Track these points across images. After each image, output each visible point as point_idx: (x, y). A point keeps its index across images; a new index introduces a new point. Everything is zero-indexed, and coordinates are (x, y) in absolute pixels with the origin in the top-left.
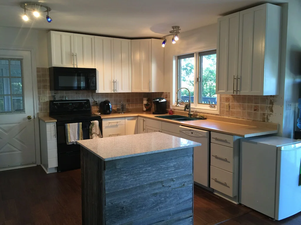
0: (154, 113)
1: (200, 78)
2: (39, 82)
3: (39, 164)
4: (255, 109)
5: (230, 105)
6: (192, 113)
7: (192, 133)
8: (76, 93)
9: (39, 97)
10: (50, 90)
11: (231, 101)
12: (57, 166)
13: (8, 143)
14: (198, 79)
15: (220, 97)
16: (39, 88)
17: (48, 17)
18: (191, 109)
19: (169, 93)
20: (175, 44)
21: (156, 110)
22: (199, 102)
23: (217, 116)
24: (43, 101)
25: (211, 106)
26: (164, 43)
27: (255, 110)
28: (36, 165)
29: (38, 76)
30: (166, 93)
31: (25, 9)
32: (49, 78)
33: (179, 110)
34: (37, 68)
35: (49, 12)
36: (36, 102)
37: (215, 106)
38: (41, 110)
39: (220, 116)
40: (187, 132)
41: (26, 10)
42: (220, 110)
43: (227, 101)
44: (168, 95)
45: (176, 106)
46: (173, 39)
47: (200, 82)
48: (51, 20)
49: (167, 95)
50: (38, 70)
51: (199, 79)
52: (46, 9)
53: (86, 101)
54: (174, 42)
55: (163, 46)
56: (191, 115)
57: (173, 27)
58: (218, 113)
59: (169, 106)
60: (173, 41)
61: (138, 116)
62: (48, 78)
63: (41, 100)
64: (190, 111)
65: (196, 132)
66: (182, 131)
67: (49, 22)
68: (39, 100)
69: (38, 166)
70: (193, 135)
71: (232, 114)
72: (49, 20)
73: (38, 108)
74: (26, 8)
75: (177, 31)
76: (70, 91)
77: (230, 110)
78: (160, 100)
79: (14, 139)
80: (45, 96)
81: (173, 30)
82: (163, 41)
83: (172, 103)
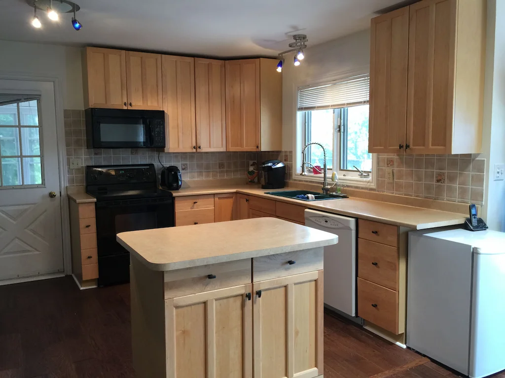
0: (264, 187)
1: (344, 125)
2: (68, 134)
3: (70, 273)
4: (439, 178)
5: (395, 171)
6: (329, 187)
7: (326, 222)
8: (132, 153)
9: (68, 160)
10: (87, 148)
11: (395, 164)
12: (98, 277)
13: (18, 238)
14: (340, 127)
15: (378, 158)
16: (68, 145)
17: (74, 22)
18: (328, 180)
19: (291, 152)
20: (298, 67)
21: (267, 181)
22: (342, 168)
23: (372, 192)
24: (76, 167)
25: (362, 174)
26: (280, 64)
27: (438, 181)
28: (64, 276)
29: (66, 124)
30: (286, 152)
31: (35, 7)
32: (85, 126)
33: (307, 181)
34: (65, 111)
35: (76, 13)
36: (64, 168)
37: (369, 175)
38: (71, 181)
39: (377, 192)
40: (318, 219)
41: (37, 10)
42: (378, 180)
43: (389, 165)
44: (289, 157)
45: (301, 174)
46: (295, 59)
47: (344, 132)
48: (80, 26)
49: (286, 156)
50: (67, 113)
51: (342, 127)
52: (71, 8)
53: (148, 167)
54: (297, 64)
55: (279, 70)
56: (327, 190)
57: (295, 37)
58: (373, 185)
59: (290, 175)
60: (295, 61)
61: (236, 193)
62: (83, 128)
63: (71, 164)
64: (326, 183)
65: (333, 219)
66: (311, 218)
67: (78, 29)
68: (69, 164)
69: (67, 276)
70: (328, 225)
71: (399, 187)
72: (77, 25)
73: (67, 179)
74: (37, 5)
75: (302, 43)
76: (121, 149)
77: (395, 180)
78: (274, 164)
79: (26, 230)
80: (78, 158)
81: (295, 41)
82: (278, 61)
83: (295, 169)
